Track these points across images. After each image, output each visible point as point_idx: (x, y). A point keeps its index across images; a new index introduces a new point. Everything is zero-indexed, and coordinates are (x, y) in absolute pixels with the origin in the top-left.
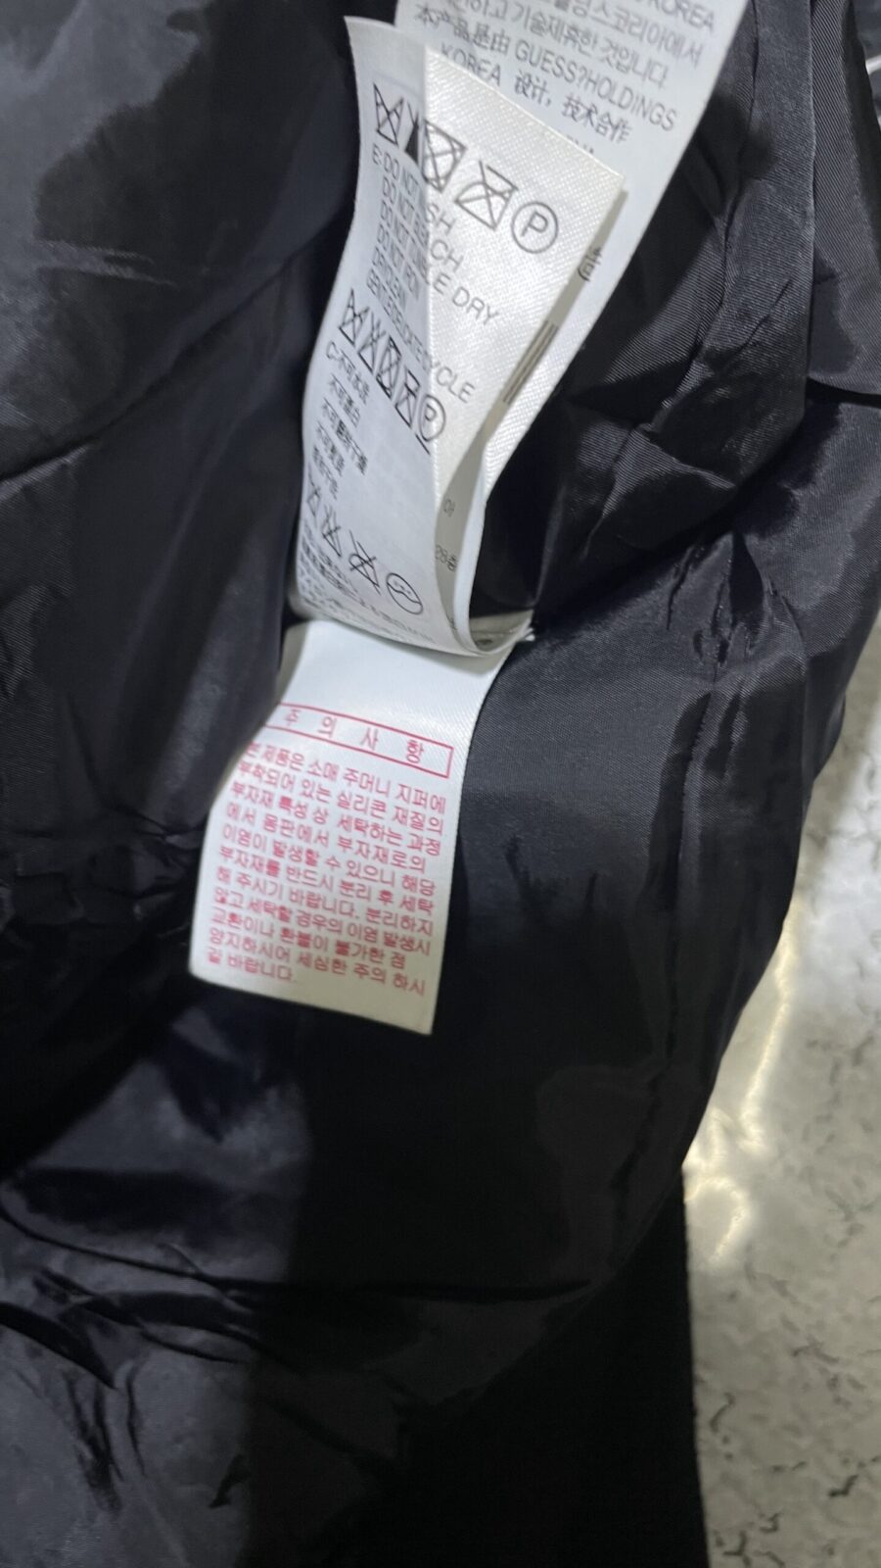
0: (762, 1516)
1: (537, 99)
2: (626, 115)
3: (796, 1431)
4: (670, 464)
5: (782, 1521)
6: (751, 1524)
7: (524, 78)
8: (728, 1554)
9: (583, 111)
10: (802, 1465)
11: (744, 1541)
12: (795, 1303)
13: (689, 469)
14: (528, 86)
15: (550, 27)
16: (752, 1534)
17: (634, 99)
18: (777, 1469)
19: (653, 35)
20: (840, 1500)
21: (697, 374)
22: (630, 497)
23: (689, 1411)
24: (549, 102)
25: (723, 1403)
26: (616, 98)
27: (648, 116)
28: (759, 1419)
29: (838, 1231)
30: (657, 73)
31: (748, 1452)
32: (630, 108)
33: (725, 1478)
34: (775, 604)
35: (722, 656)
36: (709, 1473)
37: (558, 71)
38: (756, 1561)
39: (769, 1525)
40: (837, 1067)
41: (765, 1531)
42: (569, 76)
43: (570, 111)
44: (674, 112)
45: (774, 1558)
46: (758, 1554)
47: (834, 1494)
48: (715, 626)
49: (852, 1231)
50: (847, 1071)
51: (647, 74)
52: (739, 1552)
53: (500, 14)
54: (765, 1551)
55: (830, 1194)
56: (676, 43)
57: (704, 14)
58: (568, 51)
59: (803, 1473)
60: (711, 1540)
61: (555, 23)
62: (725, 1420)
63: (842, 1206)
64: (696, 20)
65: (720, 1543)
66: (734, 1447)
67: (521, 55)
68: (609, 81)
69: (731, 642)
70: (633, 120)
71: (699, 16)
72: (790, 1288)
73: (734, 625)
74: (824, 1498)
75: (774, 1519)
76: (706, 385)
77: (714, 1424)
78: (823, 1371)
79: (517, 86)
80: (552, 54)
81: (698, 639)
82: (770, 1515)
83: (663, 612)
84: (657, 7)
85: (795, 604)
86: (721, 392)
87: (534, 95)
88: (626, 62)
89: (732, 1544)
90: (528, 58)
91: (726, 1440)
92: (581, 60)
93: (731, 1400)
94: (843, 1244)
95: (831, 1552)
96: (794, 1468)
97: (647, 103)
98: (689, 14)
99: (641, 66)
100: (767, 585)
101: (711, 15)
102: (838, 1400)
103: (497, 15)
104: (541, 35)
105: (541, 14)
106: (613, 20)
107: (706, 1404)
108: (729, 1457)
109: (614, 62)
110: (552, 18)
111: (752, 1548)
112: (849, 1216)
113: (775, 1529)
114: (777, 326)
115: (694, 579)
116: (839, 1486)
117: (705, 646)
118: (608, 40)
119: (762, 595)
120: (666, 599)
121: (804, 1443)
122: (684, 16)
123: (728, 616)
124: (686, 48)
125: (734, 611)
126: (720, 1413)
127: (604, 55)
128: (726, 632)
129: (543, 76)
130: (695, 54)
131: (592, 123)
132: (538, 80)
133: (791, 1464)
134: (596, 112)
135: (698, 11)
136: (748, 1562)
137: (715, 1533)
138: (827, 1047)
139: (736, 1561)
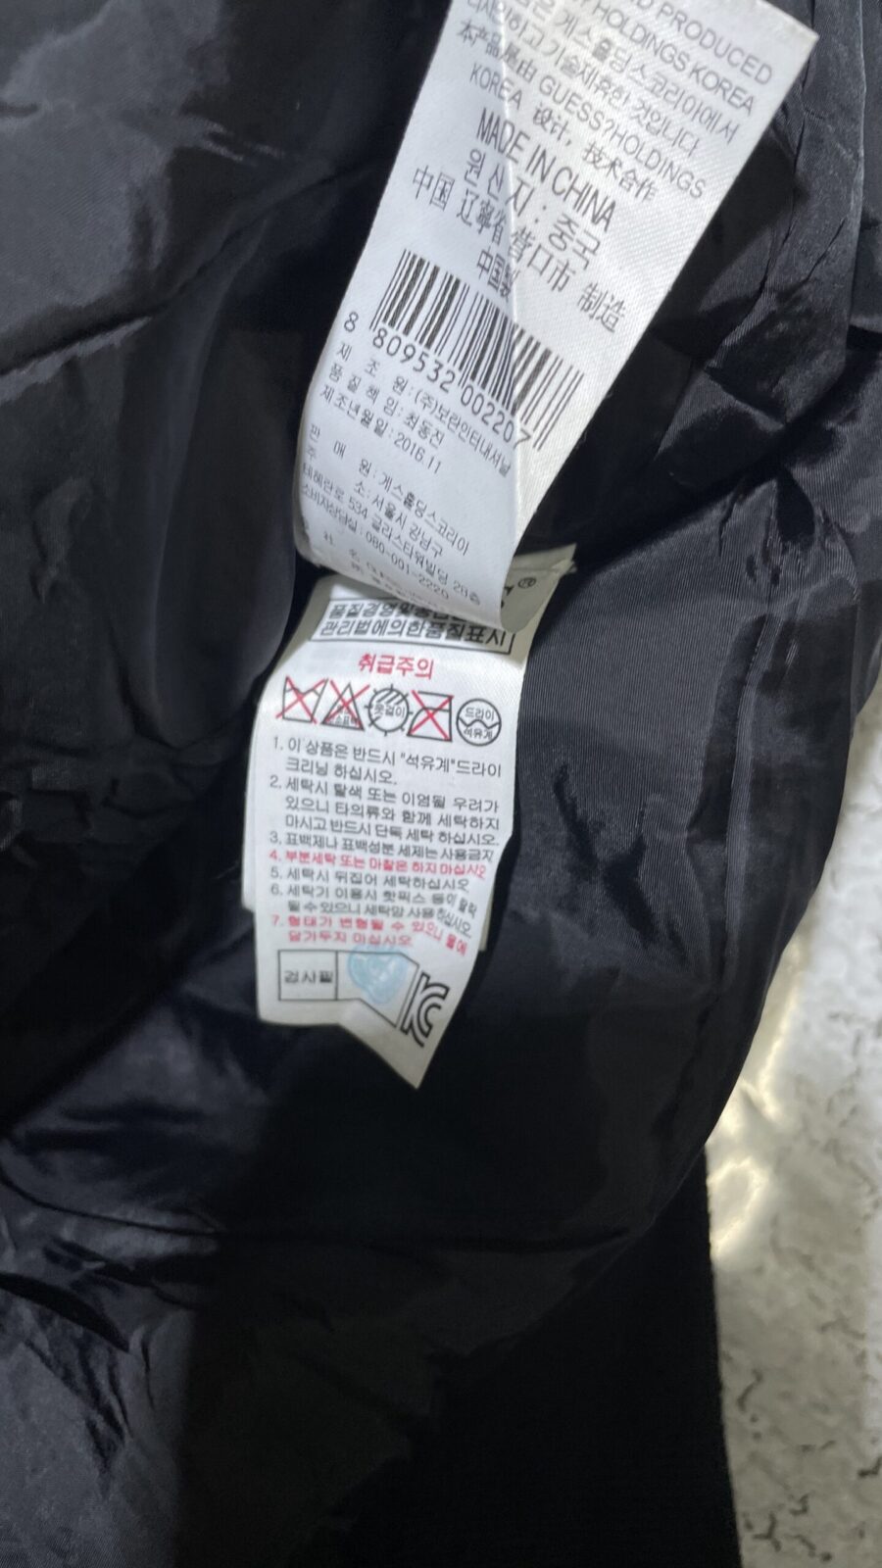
0: (791, 1497)
1: (556, 135)
2: (653, 175)
3: (825, 1409)
4: (727, 400)
5: (812, 1504)
6: (781, 1507)
7: (545, 111)
8: (757, 1537)
9: (605, 162)
10: (831, 1443)
11: (774, 1523)
12: (822, 1278)
13: (742, 406)
14: (548, 120)
15: (583, 72)
16: (781, 1516)
17: (662, 163)
18: (806, 1448)
19: (689, 106)
20: (868, 1480)
21: (764, 305)
22: (686, 434)
23: (713, 1387)
24: (569, 143)
25: (751, 1380)
26: (643, 156)
27: (676, 181)
28: (787, 1396)
29: (863, 1205)
30: (688, 142)
31: (776, 1431)
32: (657, 170)
33: (753, 1457)
34: (827, 530)
35: (775, 579)
36: (737, 1453)
37: (582, 115)
38: (785, 1545)
39: (798, 1507)
40: (858, 1039)
41: (795, 1513)
42: (595, 124)
43: (591, 157)
44: (703, 181)
45: (804, 1540)
46: (788, 1536)
47: (863, 1474)
48: (766, 554)
49: (876, 1205)
50: (869, 1043)
51: (678, 141)
52: (769, 1535)
53: (535, 43)
54: (795, 1534)
55: (856, 1167)
56: (711, 117)
57: (745, 97)
58: (598, 101)
59: (831, 1452)
60: (741, 1523)
61: (589, 70)
62: (754, 1398)
63: (867, 1178)
64: (735, 100)
65: (749, 1526)
66: (762, 1425)
67: (546, 90)
68: (638, 139)
69: (783, 568)
70: (660, 182)
71: (740, 98)
72: (817, 1263)
73: (785, 550)
74: (854, 1477)
75: (804, 1500)
76: (771, 319)
77: (742, 1402)
78: (851, 1347)
79: (535, 117)
80: (580, 98)
81: (751, 564)
82: (799, 1496)
83: (715, 540)
84: (698, 81)
85: (849, 528)
86: (781, 327)
87: (552, 131)
88: (656, 125)
89: (762, 1526)
90: (552, 94)
91: (754, 1420)
92: (610, 113)
93: (759, 1377)
94: (868, 1217)
95: (862, 1535)
96: (824, 1447)
97: (675, 170)
98: (729, 94)
99: (672, 133)
100: (818, 512)
101: (751, 99)
102: (866, 1377)
103: (530, 43)
104: (570, 77)
105: (576, 57)
106: (650, 85)
107: (733, 1381)
108: (757, 1436)
109: (645, 122)
110: (587, 65)
111: (781, 1530)
112: (873, 1190)
113: (805, 1510)
114: (833, 265)
115: (740, 513)
116: (868, 1468)
117: (758, 572)
118: (640, 100)
119: (813, 524)
120: (715, 528)
121: (832, 1421)
122: (724, 94)
123: (777, 544)
124: (721, 124)
125: (784, 540)
126: (748, 1390)
127: (636, 113)
128: (777, 560)
129: (566, 116)
130: (730, 131)
131: (616, 177)
132: (559, 117)
133: (820, 1443)
134: (621, 165)
135: (738, 93)
136: (777, 1546)
137: (745, 1515)
138: (848, 1019)
139: (765, 1544)
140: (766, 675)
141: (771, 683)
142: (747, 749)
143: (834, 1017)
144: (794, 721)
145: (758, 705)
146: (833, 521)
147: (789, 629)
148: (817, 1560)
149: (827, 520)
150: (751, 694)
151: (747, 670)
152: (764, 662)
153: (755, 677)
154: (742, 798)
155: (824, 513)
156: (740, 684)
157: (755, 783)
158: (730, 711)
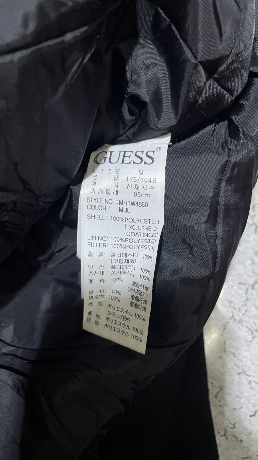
0: (231, 424)
3: (240, 397)
5: (236, 425)
6: (228, 427)
8: (221, 436)
11: (226, 432)
12: (238, 359)
16: (228, 429)
18: (235, 409)
20: (253, 417)
21: (231, 58)
25: (219, 389)
28: (229, 394)
29: (250, 338)
31: (226, 404)
33: (219, 413)
34: (244, 135)
36: (214, 411)
38: (229, 438)
40: (247, 290)
41: (232, 428)
45: (235, 436)
46: (230, 435)
47: (251, 416)
49: (253, 338)
50: (250, 291)
52: (225, 435)
54: (232, 435)
55: (247, 327)
59: (242, 410)
60: (216, 432)
62: (220, 395)
63: (250, 330)
65: (218, 433)
66: (222, 403)
72: (237, 355)
73: (231, 141)
74: (248, 417)
75: (234, 424)
77: (216, 396)
78: (247, 379)
82: (233, 423)
85: (250, 135)
89: (222, 433)
93: (221, 389)
94: (251, 341)
96: (240, 409)
100: (241, 130)
102: (251, 388)
108: (221, 406)
111: (228, 433)
112: (252, 333)
113: (235, 427)
116: (252, 414)
119: (240, 133)
121: (242, 401)
125: (231, 139)
126: (218, 392)
133: (239, 407)
136: (227, 438)
137: (217, 429)
138: (244, 284)
139: (224, 438)
140: (228, 177)
141: (229, 180)
142: (222, 200)
143: (240, 283)
144: (236, 191)
145: (226, 187)
146: (245, 132)
147: (235, 164)
148: (238, 442)
149: (244, 132)
150: (223, 183)
151: (223, 176)
152: (227, 174)
153: (225, 178)
154: (221, 214)
155: (243, 130)
156: (220, 180)
157: (224, 210)
158: (217, 188)
